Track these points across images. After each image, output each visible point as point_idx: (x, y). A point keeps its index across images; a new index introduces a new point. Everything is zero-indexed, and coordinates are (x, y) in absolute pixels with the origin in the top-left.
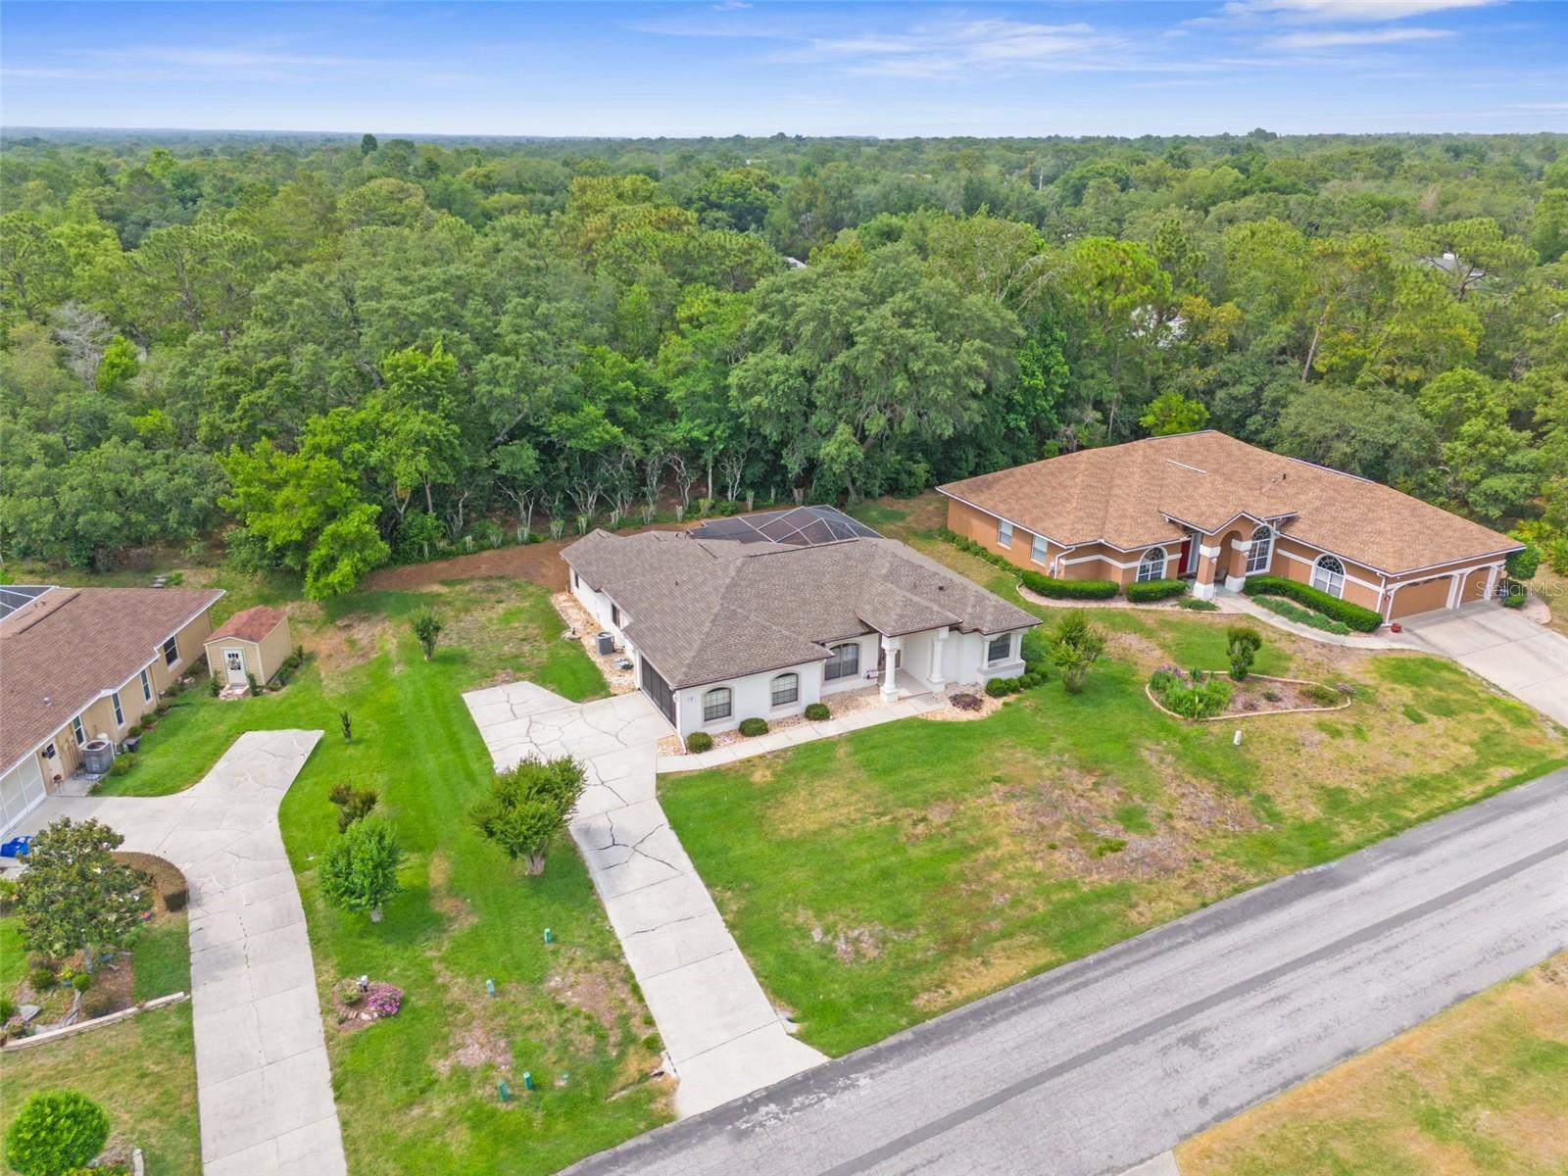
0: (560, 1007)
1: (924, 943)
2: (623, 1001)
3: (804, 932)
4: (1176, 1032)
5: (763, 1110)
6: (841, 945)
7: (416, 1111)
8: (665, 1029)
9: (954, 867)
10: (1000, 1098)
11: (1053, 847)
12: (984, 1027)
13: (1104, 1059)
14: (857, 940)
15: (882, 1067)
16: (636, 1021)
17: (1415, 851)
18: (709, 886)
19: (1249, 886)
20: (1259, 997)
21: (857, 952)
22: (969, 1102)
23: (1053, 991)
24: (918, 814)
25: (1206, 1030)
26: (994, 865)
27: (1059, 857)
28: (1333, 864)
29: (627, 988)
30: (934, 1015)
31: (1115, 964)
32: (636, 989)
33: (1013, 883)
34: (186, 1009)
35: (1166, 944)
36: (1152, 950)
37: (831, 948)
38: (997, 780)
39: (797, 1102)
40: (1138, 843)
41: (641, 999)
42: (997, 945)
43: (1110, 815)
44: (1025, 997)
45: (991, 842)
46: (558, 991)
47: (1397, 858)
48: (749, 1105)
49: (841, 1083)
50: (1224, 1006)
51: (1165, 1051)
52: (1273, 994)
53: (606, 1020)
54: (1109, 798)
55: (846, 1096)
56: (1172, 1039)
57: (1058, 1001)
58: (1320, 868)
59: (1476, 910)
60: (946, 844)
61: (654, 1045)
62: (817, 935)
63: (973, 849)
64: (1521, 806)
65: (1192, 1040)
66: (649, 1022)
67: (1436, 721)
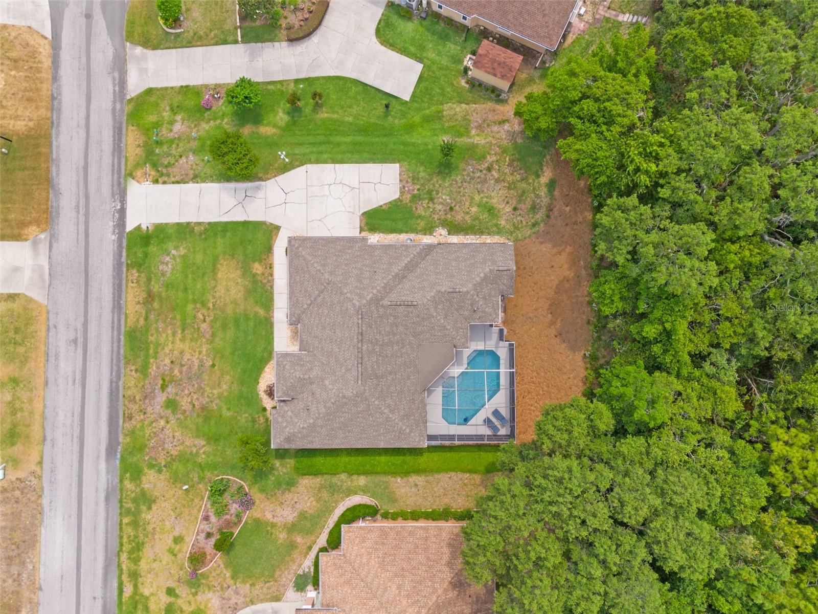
0: (181, 156)
1: (156, 288)
2: (174, 177)
3: (176, 248)
4: (80, 340)
5: (119, 204)
6: (168, 259)
7: (168, 108)
8: (160, 187)
9: (178, 317)
10: (86, 271)
11: (172, 362)
12: (114, 285)
13: (83, 311)
14: (167, 265)
15: (116, 245)
16: (166, 179)
17: (107, 498)
18: (209, 223)
19: (124, 421)
20: (78, 377)
21: (163, 263)
22: (90, 262)
23: (116, 315)
24: (208, 319)
25: (76, 349)
26: (174, 334)
27: (167, 361)
28: (118, 462)
29: (179, 180)
30: (127, 273)
31: (115, 345)
32: (178, 182)
33: (164, 335)
34: (236, 42)
35: (115, 368)
36: (115, 361)
37: (168, 255)
38: (213, 365)
39: (117, 215)
40: (161, 398)
41: (173, 183)
42: (144, 312)
43: (178, 398)
44: (118, 306)
45: (183, 340)
46: (187, 157)
47: (108, 488)
48: (123, 201)
49: (117, 231)
50: (81, 363)
51: (76, 330)
52: (77, 381)
53: (170, 169)
54: (184, 403)
55: (111, 230)
56: (79, 336)
57: (111, 314)
58: (119, 456)
59: (71, 485)
60: (189, 321)
61: (156, 181)
62: (173, 252)
63: (183, 330)
64: (106, 568)
65: (75, 341)
66: (164, 183)
67: (165, 599)
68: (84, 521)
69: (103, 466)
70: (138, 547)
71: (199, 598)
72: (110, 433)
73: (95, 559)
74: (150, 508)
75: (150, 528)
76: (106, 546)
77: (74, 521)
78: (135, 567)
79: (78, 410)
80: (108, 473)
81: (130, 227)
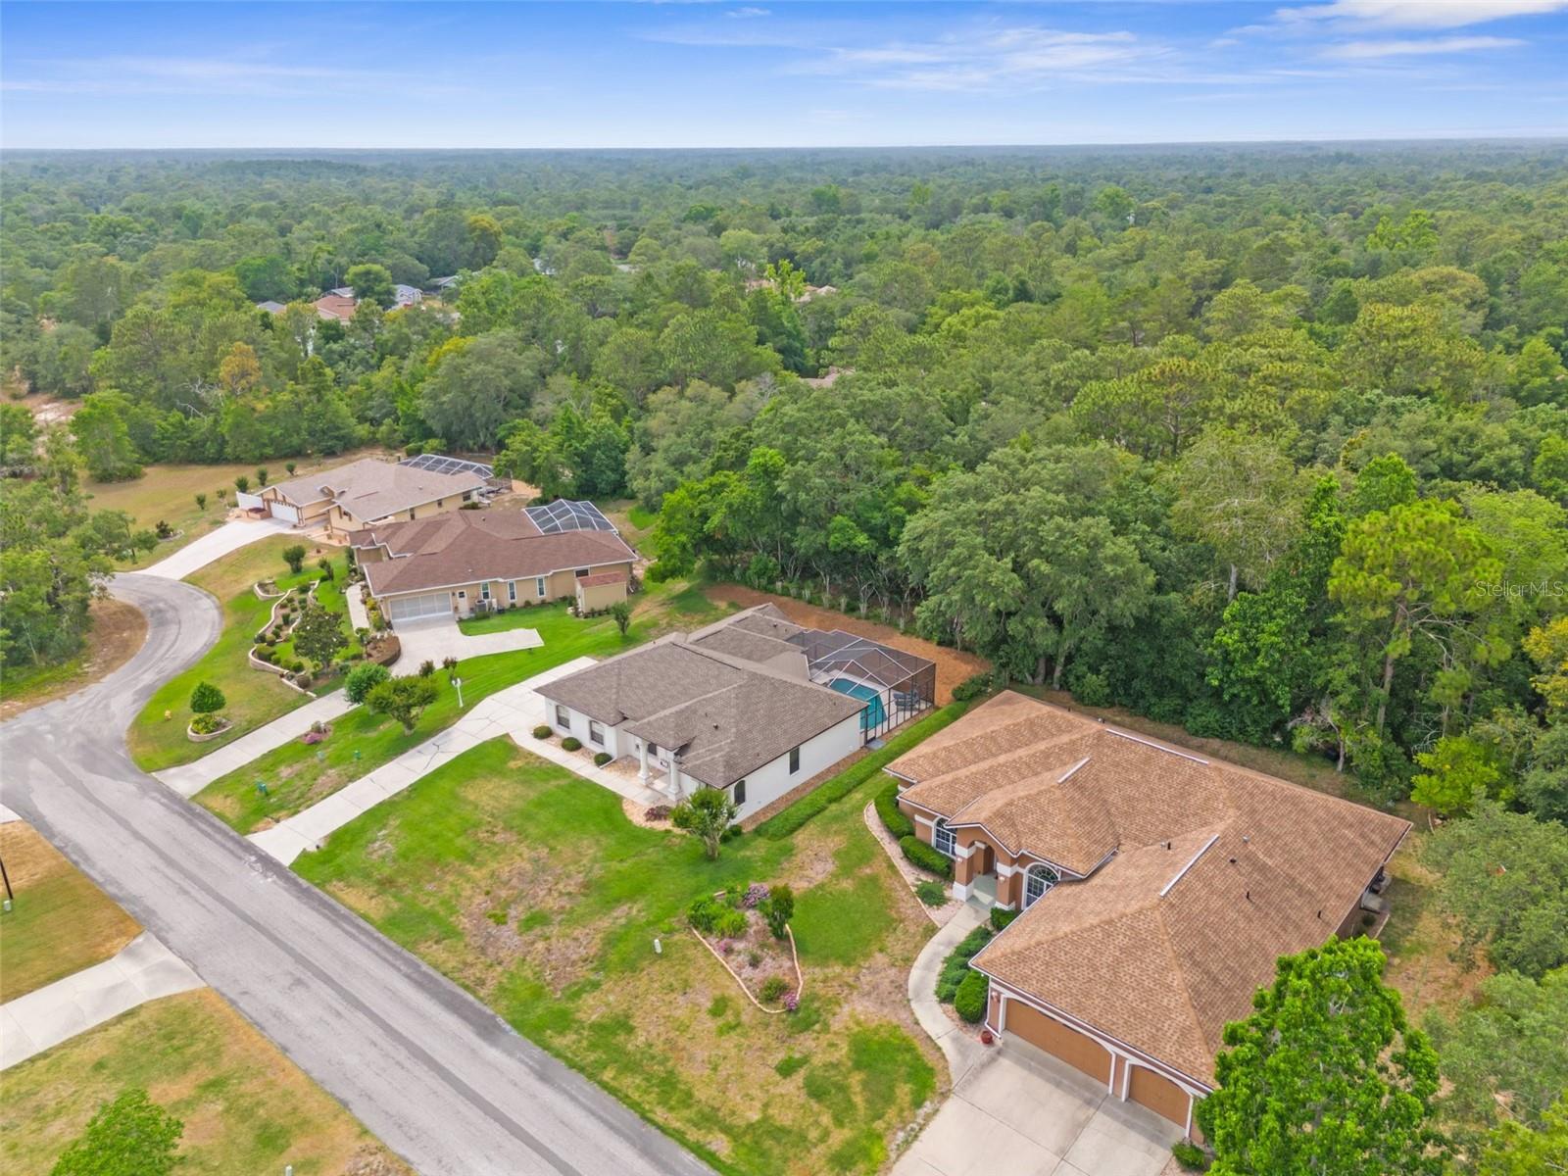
3: (382, 828)
7: (256, 774)
8: (305, 812)
15: (281, 883)
17: (543, 1077)
21: (374, 851)
22: (250, 914)
23: (346, 926)
25: (308, 987)
26: (461, 875)
28: (514, 1033)
30: (323, 889)
31: (375, 946)
32: (329, 793)
33: (447, 888)
34: (311, 700)
35: (398, 962)
36: (390, 958)
37: (374, 841)
39: (258, 865)
40: (510, 931)
43: (536, 910)
46: (325, 774)
47: (531, 1068)
48: (256, 852)
49: (270, 874)
51: (289, 973)
54: (554, 905)
55: (259, 877)
56: (299, 975)
58: (508, 1027)
61: (295, 813)
62: (381, 833)
65: (298, 982)
67: (793, 1086)
68: (532, 1131)
69: (492, 1053)
70: (668, 1087)
71: (836, 1026)
72: (465, 1018)
73: (612, 1158)
74: (631, 1030)
75: (659, 1047)
76: (612, 1127)
77: (514, 1145)
78: (695, 1109)
79: (376, 1034)
80: (510, 1054)
81: (286, 859)
